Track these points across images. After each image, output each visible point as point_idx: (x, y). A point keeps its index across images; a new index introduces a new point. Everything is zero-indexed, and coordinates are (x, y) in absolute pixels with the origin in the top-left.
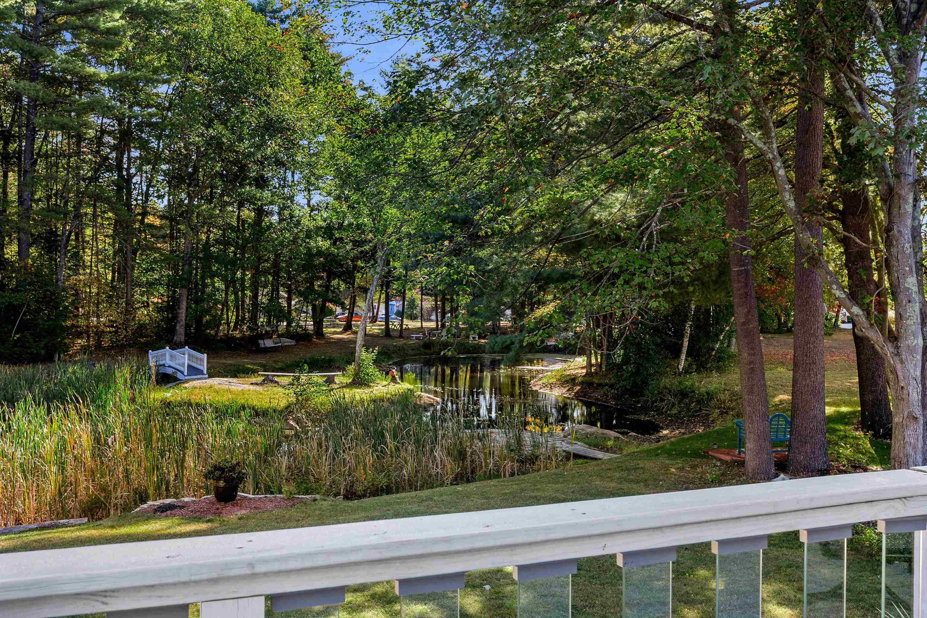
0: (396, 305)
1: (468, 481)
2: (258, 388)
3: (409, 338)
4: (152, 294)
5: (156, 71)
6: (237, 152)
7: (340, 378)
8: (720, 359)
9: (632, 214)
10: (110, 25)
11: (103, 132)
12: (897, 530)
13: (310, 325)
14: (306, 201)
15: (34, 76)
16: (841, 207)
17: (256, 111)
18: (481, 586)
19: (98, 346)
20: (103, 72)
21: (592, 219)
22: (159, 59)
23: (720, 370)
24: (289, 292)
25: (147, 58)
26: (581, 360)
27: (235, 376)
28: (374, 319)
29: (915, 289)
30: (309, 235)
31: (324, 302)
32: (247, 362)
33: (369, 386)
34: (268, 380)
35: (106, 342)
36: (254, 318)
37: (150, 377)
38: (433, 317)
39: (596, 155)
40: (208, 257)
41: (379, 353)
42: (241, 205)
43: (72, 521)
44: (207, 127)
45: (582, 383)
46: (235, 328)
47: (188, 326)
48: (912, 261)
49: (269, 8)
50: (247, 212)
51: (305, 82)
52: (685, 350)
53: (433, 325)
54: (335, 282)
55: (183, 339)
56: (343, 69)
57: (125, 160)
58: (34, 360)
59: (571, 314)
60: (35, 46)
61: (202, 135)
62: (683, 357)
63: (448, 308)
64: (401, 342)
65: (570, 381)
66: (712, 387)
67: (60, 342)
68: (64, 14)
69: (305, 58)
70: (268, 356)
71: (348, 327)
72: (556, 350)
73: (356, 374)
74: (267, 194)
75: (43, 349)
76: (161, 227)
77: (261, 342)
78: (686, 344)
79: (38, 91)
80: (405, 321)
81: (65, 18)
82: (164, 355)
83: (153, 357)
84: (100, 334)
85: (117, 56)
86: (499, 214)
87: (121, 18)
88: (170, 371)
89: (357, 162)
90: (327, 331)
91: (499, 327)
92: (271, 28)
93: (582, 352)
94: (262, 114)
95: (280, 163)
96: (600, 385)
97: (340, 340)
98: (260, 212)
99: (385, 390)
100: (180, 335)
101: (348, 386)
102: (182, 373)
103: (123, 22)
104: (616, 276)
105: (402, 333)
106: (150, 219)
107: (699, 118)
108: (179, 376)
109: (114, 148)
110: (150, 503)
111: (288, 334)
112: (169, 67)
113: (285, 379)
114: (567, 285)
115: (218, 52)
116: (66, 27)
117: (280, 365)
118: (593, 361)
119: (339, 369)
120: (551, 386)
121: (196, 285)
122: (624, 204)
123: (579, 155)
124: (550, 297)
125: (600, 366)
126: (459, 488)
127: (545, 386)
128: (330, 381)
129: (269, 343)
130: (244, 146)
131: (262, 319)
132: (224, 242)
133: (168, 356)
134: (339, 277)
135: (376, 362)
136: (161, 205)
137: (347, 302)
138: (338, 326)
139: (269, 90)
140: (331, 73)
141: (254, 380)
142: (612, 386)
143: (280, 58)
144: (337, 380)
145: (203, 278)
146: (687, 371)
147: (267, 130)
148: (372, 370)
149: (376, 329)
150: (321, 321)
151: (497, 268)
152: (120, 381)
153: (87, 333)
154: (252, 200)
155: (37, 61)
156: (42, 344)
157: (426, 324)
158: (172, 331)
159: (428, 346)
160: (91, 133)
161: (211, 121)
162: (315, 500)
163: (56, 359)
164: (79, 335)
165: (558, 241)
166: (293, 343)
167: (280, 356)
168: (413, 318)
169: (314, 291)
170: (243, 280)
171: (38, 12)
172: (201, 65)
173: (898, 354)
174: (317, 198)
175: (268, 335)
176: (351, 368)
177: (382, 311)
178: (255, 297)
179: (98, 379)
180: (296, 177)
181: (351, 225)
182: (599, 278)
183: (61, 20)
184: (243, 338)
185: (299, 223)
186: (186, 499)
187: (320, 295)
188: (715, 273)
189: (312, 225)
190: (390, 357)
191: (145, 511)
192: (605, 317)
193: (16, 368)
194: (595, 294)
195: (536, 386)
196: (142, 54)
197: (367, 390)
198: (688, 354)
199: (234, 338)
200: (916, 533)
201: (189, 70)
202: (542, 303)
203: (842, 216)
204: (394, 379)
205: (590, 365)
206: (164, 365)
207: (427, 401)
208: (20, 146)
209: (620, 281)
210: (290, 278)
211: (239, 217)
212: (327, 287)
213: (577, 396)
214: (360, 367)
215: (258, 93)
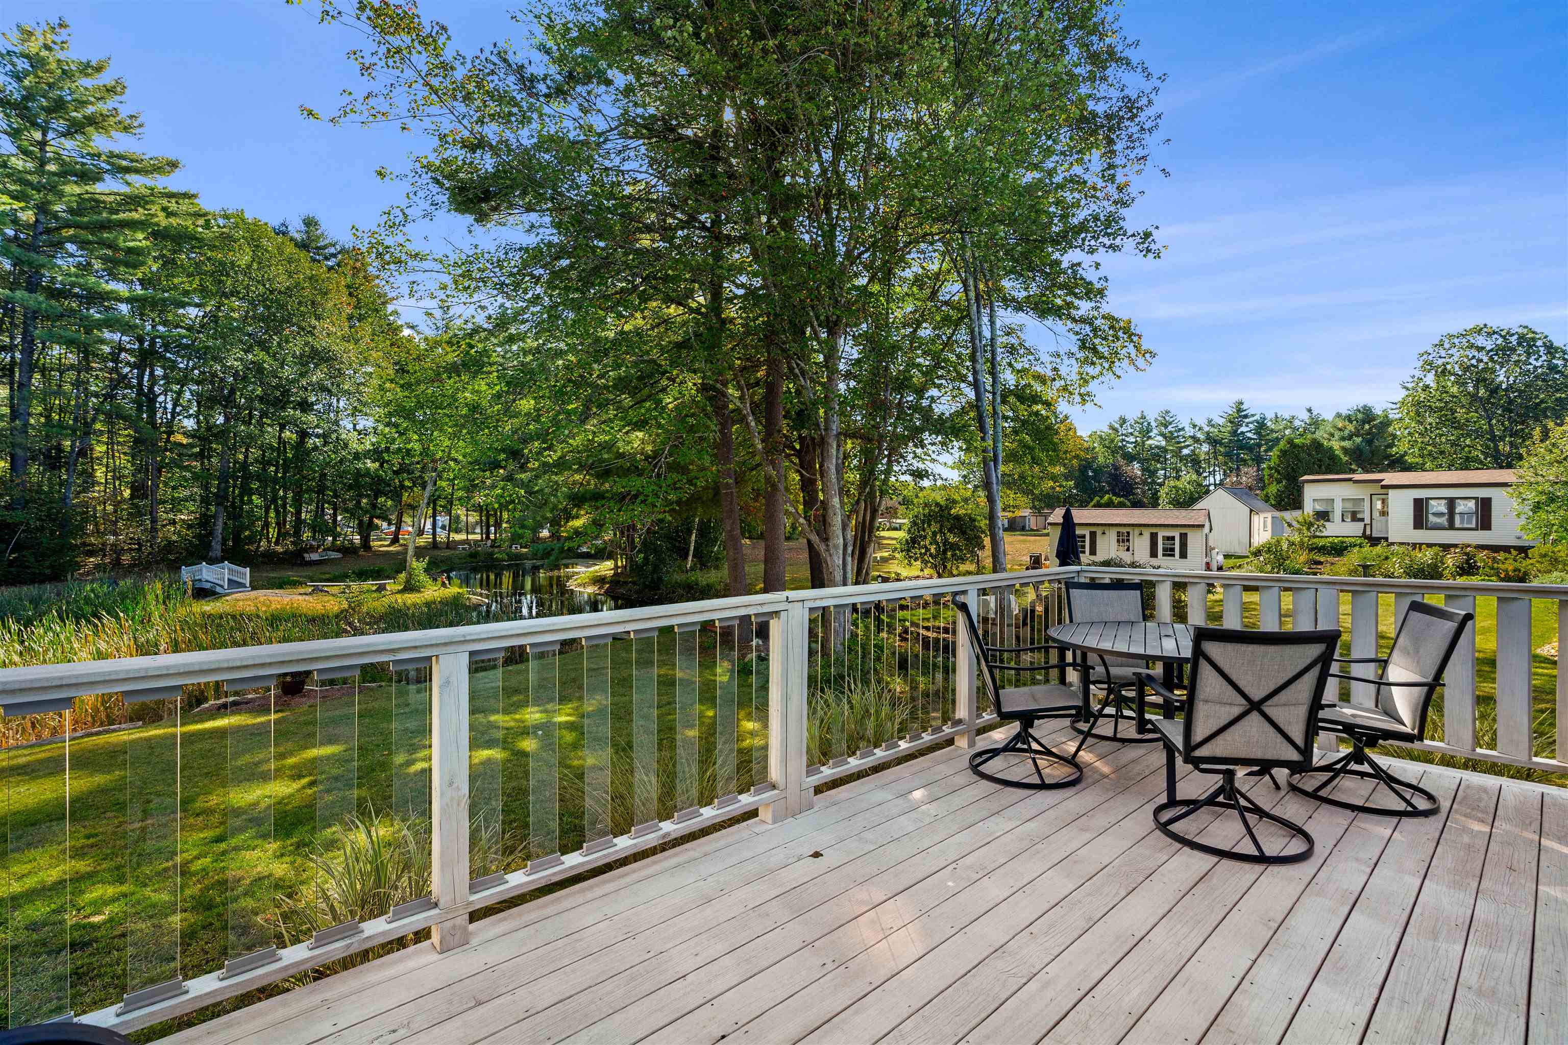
0: (443, 519)
1: (517, 663)
2: (307, 598)
3: (455, 549)
4: (180, 511)
5: (186, 293)
6: (280, 378)
7: (391, 586)
8: (717, 559)
9: (649, 448)
10: (132, 244)
11: (122, 349)
12: (760, 620)
13: (357, 538)
14: (351, 426)
15: (32, 286)
16: (798, 447)
17: (300, 342)
18: (535, 733)
19: (117, 563)
20: (121, 289)
21: (618, 452)
22: (191, 283)
23: (717, 568)
24: (335, 510)
25: (176, 281)
26: (610, 564)
27: (281, 587)
28: (421, 532)
29: (838, 506)
30: (357, 456)
31: (371, 519)
32: (291, 574)
33: (419, 591)
34: (316, 590)
35: (126, 559)
36: (297, 533)
37: (185, 592)
38: (478, 530)
39: (620, 402)
40: (248, 477)
41: (429, 564)
42: (282, 427)
43: (123, 726)
44: (246, 351)
45: (611, 582)
46: (277, 543)
47: (224, 541)
48: (836, 488)
49: (313, 245)
50: (288, 433)
51: (350, 318)
52: (691, 553)
53: (478, 537)
54: (381, 500)
55: (219, 554)
56: (390, 308)
57: (146, 378)
58: (38, 579)
59: (602, 526)
60: (34, 255)
61: (241, 359)
62: (690, 558)
63: (492, 521)
64: (448, 553)
65: (599, 580)
66: (711, 581)
67: (70, 561)
68: (70, 227)
69: (350, 294)
70: (314, 568)
71: (395, 540)
72: (587, 556)
73: (408, 581)
74: (312, 418)
75: (48, 568)
76: (192, 446)
77: (306, 555)
78: (692, 548)
79: (40, 303)
80: (452, 535)
81: (71, 232)
82: (201, 570)
83: (186, 573)
84: (117, 551)
85: (140, 275)
86: (545, 449)
87: (145, 239)
88: (207, 586)
89: (406, 394)
90: (374, 544)
91: (538, 538)
92: (316, 265)
93: (610, 556)
94: (307, 344)
95: (324, 389)
96: (626, 583)
97: (388, 552)
98: (303, 435)
99: (436, 594)
100: (217, 549)
101: (399, 592)
102: (222, 587)
103: (148, 243)
104: (636, 497)
105: (450, 545)
106: (179, 438)
107: (695, 384)
108: (218, 589)
109: (133, 366)
110: (211, 702)
111: (334, 548)
112: (201, 291)
113: (335, 588)
114: (598, 504)
115: (258, 282)
116: (71, 239)
117: (327, 576)
118: (620, 564)
119: (389, 578)
120: (584, 585)
121: (233, 503)
122: (643, 442)
123: (608, 402)
124: (582, 512)
125: (625, 567)
126: (510, 668)
127: (579, 585)
128: (381, 588)
129: (315, 557)
130: (288, 372)
131: (306, 535)
132: (264, 462)
133: (204, 571)
134: (386, 495)
135: (427, 570)
136: (190, 424)
137: (393, 517)
138: (385, 539)
139: (314, 322)
140: (377, 311)
141: (302, 591)
142: (634, 583)
143: (326, 294)
144: (388, 588)
145: (241, 495)
146: (692, 569)
147: (313, 358)
148: (423, 577)
149: (421, 541)
150: (369, 535)
151: (541, 490)
152: (151, 597)
153: (103, 550)
154: (294, 422)
155: (37, 272)
156: (47, 563)
157: (471, 537)
158: (208, 546)
159: (473, 555)
160: (107, 349)
161: (251, 346)
162: (381, 686)
163: (69, 577)
164: (91, 554)
165: (591, 468)
166: (339, 555)
167: (327, 568)
168: (458, 531)
169: (362, 509)
170: (284, 498)
171: (37, 221)
172: (238, 293)
173: (828, 550)
174: (365, 423)
175: (312, 549)
176: (403, 576)
177: (429, 526)
178: (298, 513)
179: (123, 597)
180: (342, 404)
181: (399, 449)
182: (624, 498)
183: (66, 233)
184: (285, 552)
185: (346, 445)
186: (250, 696)
187: (366, 512)
188: (711, 493)
189: (360, 448)
190: (438, 566)
191: (208, 710)
192: (628, 527)
193: (16, 590)
194: (619, 510)
195: (572, 585)
196: (169, 277)
197: (418, 595)
198: (694, 556)
199: (275, 553)
200: (771, 622)
201: (225, 295)
202: (577, 517)
203: (798, 454)
204: (444, 585)
205: (616, 567)
206: (200, 580)
207: (475, 601)
208: (13, 358)
209: (638, 501)
210: (336, 496)
211: (280, 437)
212: (374, 506)
213: (607, 593)
214: (411, 575)
215: (303, 324)
